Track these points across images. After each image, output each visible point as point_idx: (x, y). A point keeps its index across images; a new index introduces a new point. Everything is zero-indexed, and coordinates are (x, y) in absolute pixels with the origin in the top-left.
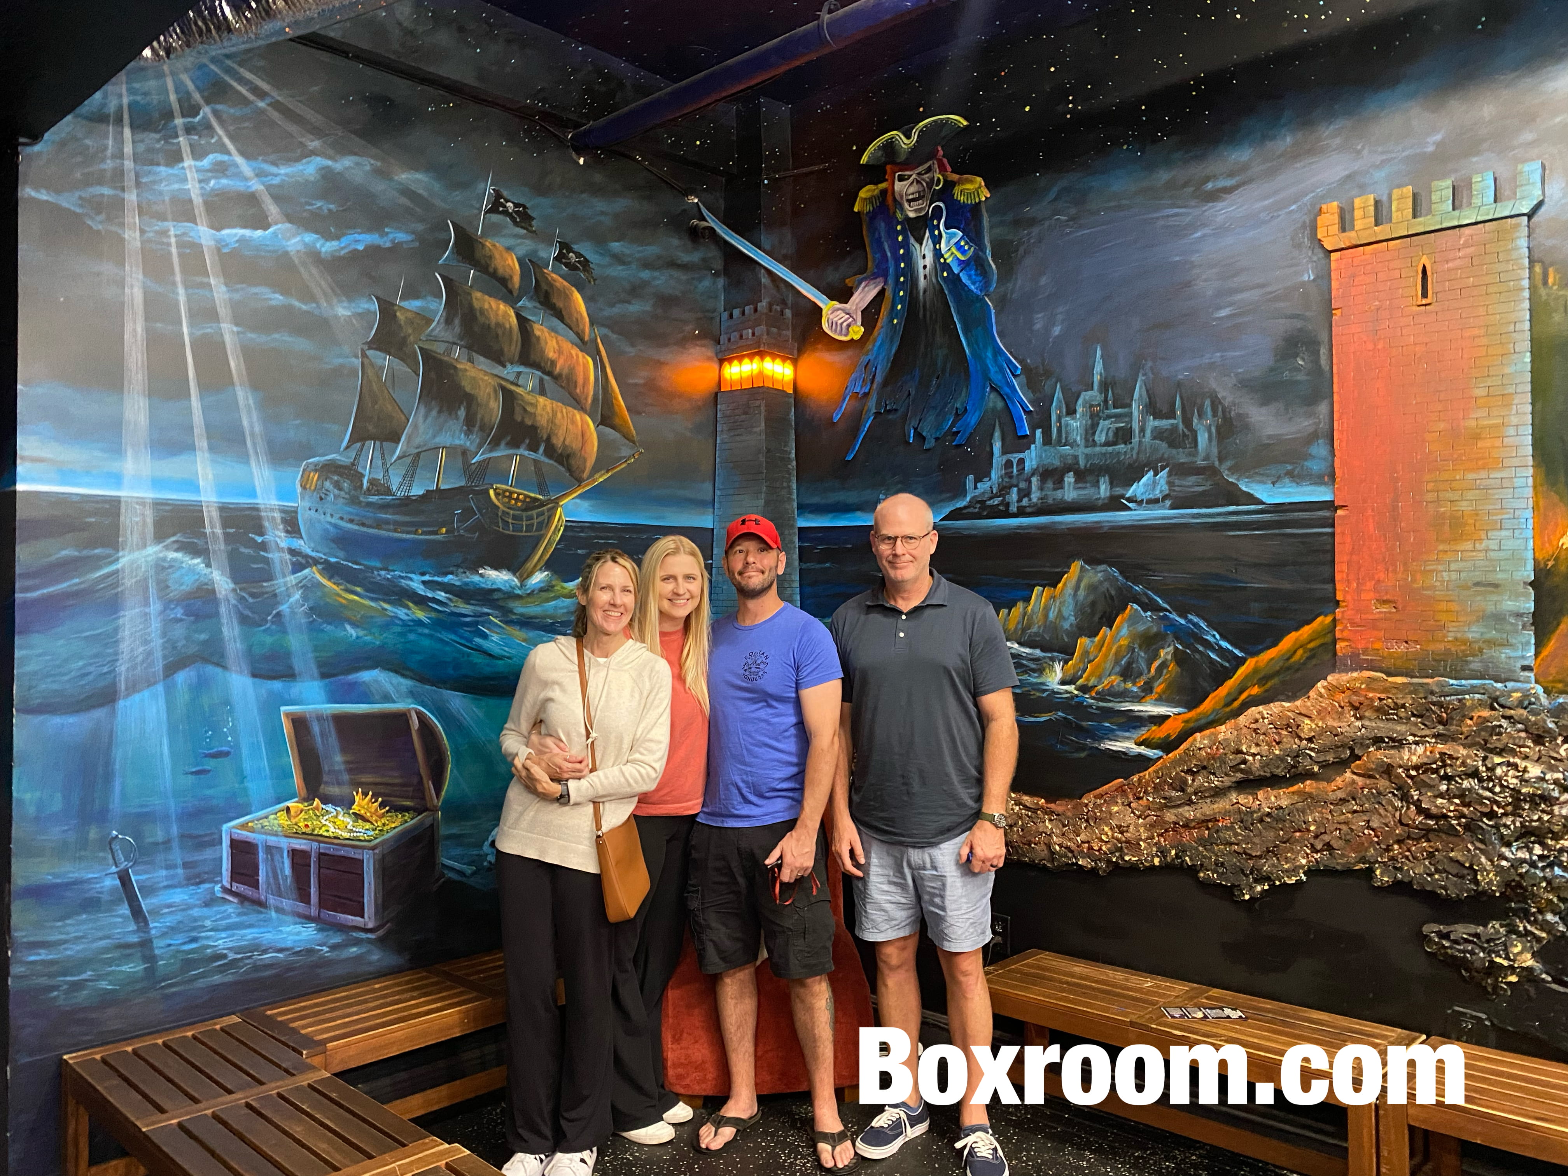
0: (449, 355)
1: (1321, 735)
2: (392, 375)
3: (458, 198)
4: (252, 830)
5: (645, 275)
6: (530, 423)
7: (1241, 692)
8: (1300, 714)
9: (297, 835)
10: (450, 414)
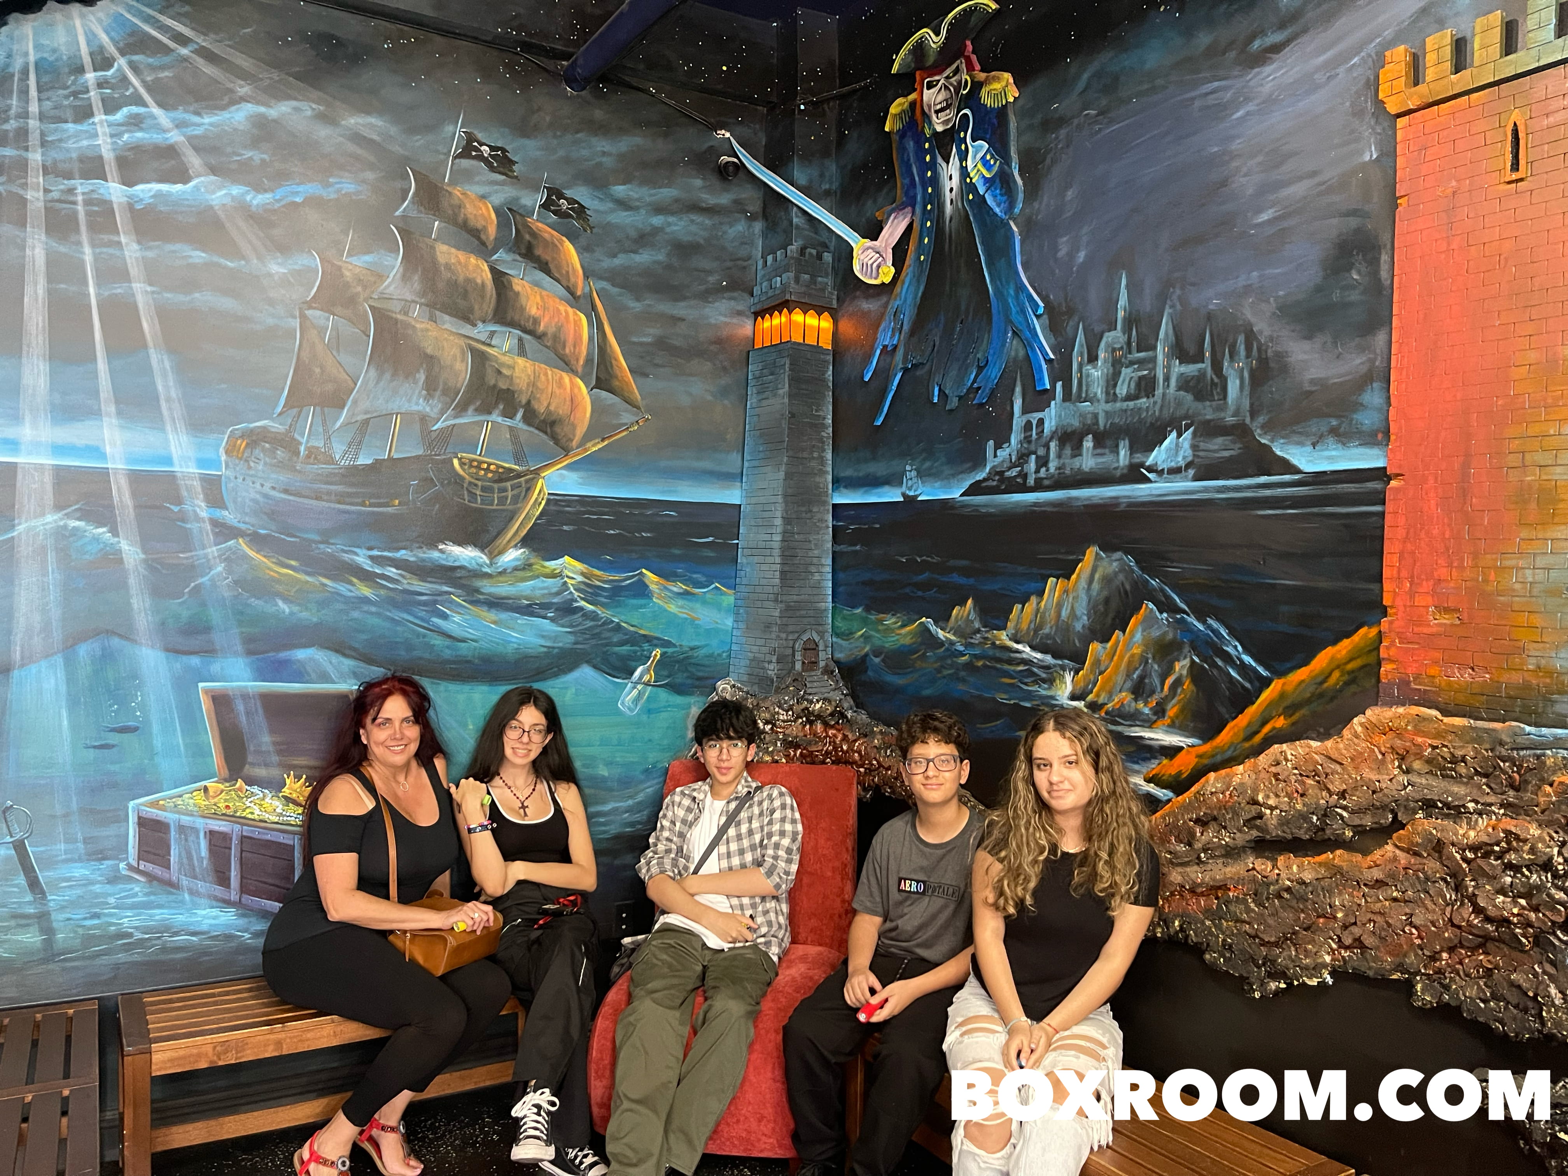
0: (406, 314)
1: (1355, 788)
2: (337, 336)
3: (418, 144)
4: (163, 809)
5: (657, 221)
6: (504, 387)
7: (1264, 723)
8: (1330, 758)
9: (215, 816)
10: (407, 377)
